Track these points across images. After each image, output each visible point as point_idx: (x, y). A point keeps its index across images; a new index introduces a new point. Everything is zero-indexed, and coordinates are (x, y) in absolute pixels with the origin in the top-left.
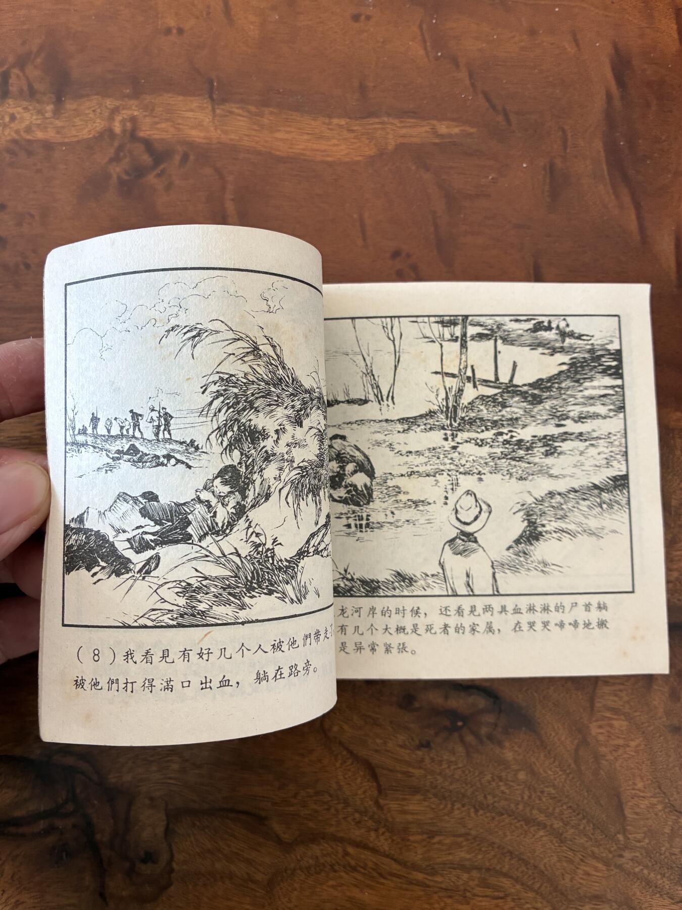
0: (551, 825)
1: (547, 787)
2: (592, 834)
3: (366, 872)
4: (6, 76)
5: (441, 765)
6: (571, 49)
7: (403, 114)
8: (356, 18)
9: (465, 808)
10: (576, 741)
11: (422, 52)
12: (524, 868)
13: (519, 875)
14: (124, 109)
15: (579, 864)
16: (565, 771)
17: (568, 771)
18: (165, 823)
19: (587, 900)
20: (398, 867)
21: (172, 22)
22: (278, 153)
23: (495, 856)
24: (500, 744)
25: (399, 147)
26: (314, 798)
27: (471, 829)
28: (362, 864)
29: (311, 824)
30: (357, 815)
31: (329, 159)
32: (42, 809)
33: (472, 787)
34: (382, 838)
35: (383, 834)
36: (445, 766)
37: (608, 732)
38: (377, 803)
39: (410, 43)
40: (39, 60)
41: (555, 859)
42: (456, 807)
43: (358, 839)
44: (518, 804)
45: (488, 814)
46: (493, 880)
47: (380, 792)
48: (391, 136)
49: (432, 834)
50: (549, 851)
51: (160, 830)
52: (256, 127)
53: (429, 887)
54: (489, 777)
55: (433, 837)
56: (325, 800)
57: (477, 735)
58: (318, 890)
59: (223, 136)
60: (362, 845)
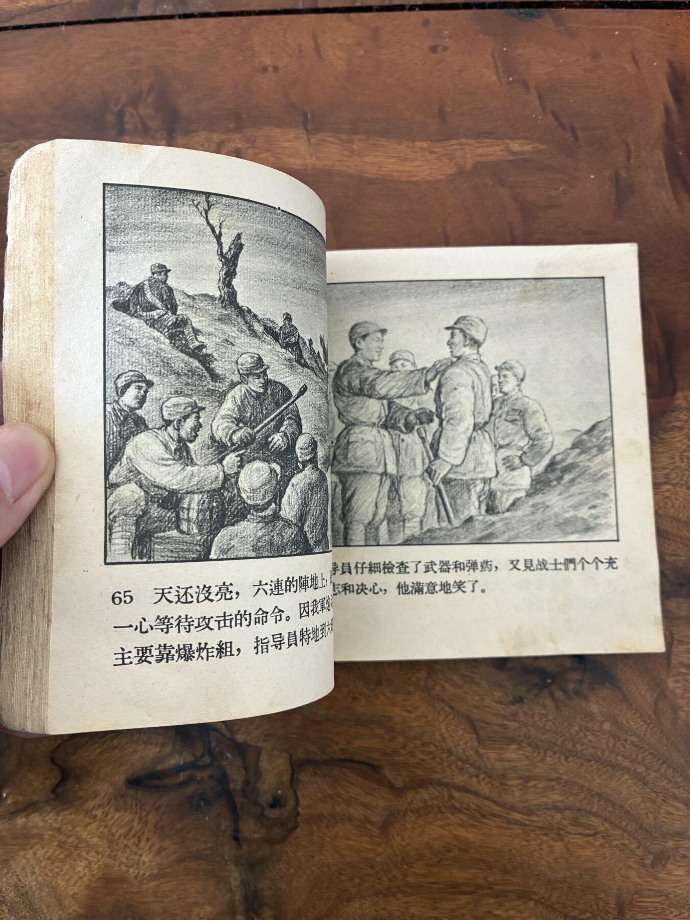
0: (635, 770)
1: (630, 736)
2: (673, 777)
3: (469, 813)
4: (120, 115)
5: (533, 718)
6: (631, 69)
7: (480, 135)
8: (434, 49)
9: (557, 756)
10: (655, 695)
11: (495, 78)
12: (610, 809)
13: (607, 814)
14: (229, 142)
15: (661, 804)
16: (645, 721)
17: (649, 722)
18: (290, 772)
19: (670, 837)
20: (498, 808)
21: (268, 61)
22: (367, 175)
23: (585, 798)
24: (586, 698)
25: (478, 166)
26: (421, 749)
27: (561, 774)
28: (465, 806)
29: (419, 772)
30: (460, 763)
31: (414, 179)
32: (182, 762)
33: (562, 737)
34: (483, 783)
35: (484, 779)
36: (537, 718)
37: (684, 685)
38: (477, 752)
39: (484, 70)
40: (150, 100)
41: (639, 800)
42: (548, 755)
43: (462, 784)
44: (603, 752)
45: (577, 761)
46: (583, 820)
47: (479, 743)
48: (469, 156)
49: (527, 779)
50: (633, 793)
51: (286, 778)
52: (346, 153)
53: (526, 825)
54: (576, 728)
55: (527, 782)
56: (431, 750)
57: (565, 691)
58: (427, 829)
59: (318, 162)
60: (464, 789)
